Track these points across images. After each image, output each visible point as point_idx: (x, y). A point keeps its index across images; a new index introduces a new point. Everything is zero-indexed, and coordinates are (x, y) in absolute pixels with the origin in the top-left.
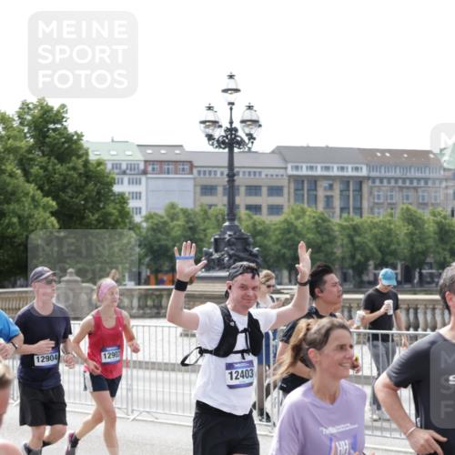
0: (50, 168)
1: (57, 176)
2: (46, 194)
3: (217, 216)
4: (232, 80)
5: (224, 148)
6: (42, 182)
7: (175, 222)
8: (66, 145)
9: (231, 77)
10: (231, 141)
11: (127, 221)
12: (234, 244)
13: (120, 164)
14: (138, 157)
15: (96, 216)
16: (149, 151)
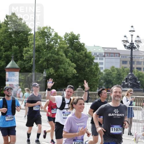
0: (74, 54)
1: (76, 56)
2: (73, 62)
3: (127, 71)
4: (132, 28)
5: (129, 49)
6: (71, 59)
7: (114, 72)
8: (80, 47)
9: (132, 27)
10: (132, 47)
11: (98, 71)
12: (132, 80)
13: (97, 53)
14: (103, 51)
15: (89, 69)
16: (106, 50)
